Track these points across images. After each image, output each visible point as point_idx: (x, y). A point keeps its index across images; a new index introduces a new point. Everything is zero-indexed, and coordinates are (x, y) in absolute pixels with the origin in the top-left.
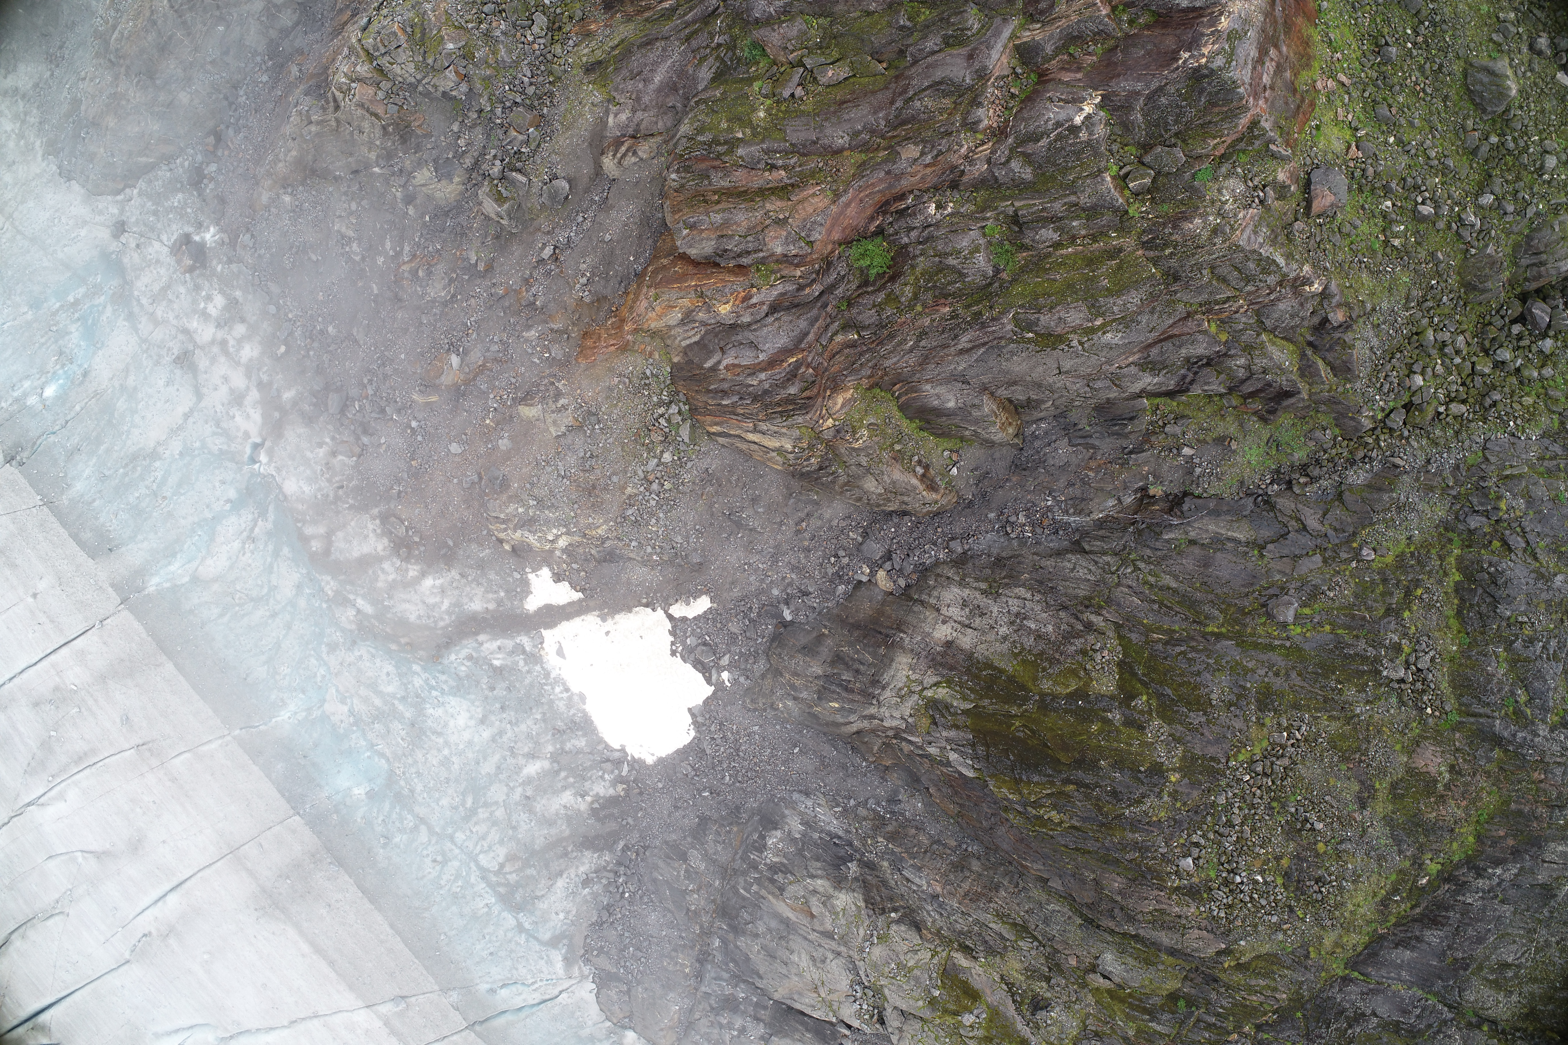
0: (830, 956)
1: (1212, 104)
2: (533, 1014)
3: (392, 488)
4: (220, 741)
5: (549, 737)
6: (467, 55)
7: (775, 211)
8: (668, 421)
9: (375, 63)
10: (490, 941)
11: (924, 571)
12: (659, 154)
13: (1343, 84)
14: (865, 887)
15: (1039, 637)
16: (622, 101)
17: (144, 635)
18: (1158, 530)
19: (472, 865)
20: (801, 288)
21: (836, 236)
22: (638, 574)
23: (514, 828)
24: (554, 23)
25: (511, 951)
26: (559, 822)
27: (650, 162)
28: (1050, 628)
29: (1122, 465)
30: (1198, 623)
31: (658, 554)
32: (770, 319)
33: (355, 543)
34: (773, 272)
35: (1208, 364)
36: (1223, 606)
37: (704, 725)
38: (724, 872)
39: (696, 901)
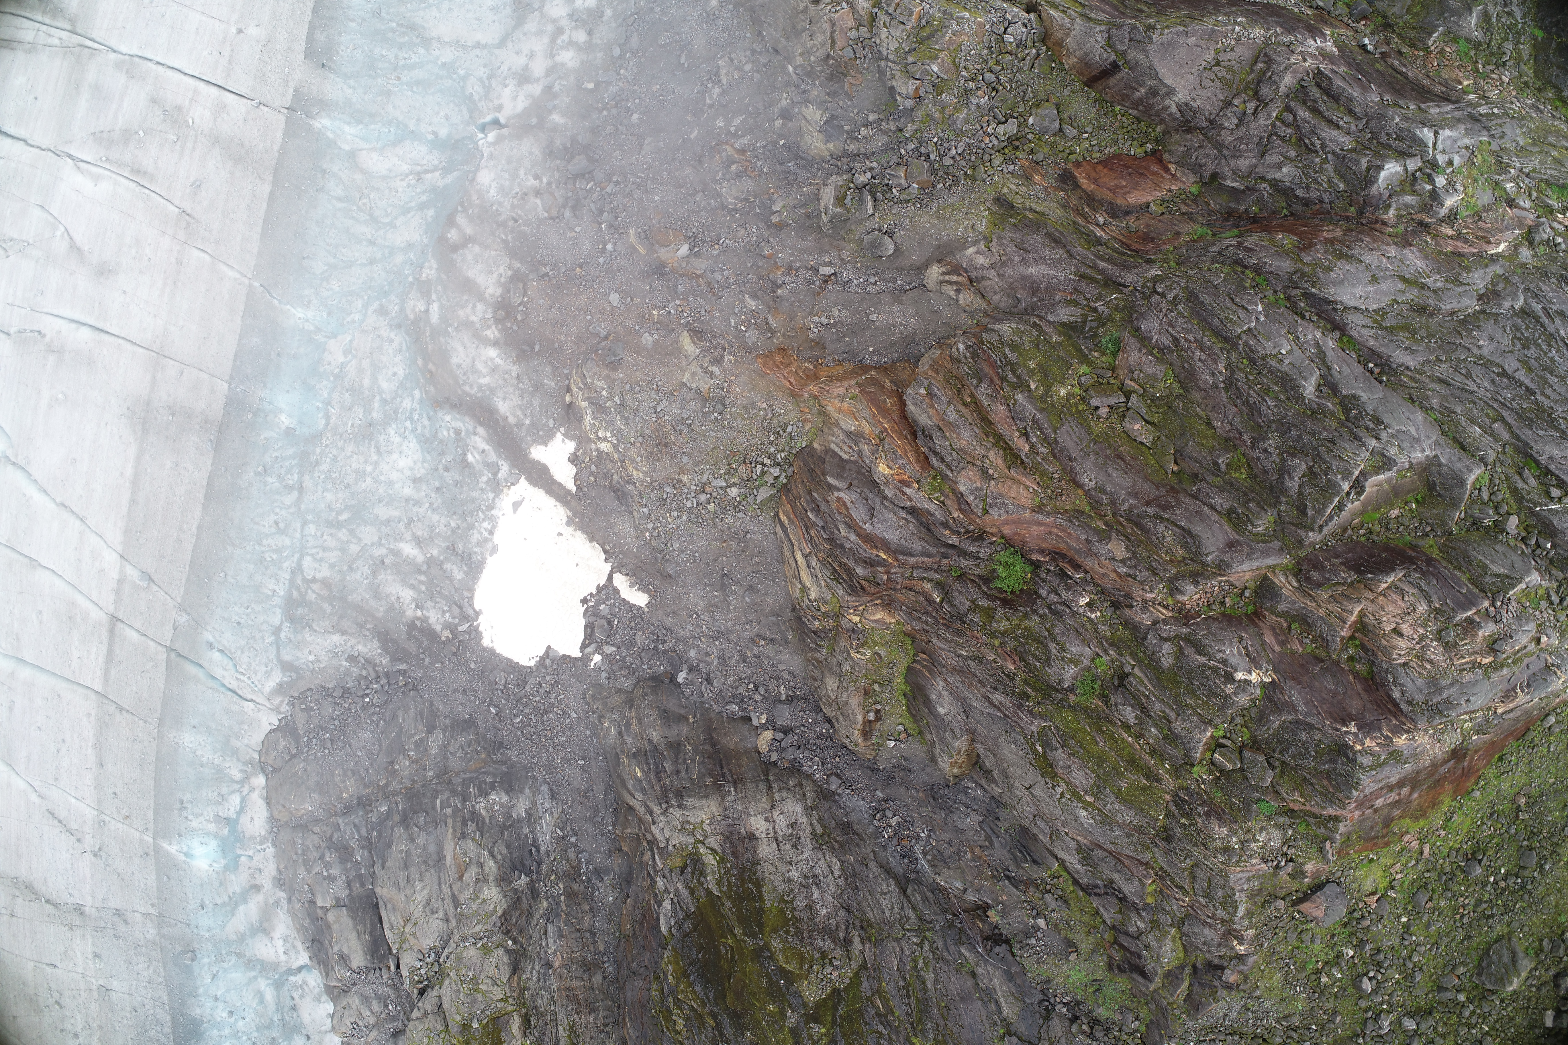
0: (441, 915)
1: (1328, 776)
2: (218, 691)
3: (545, 265)
4: (238, 276)
5: (443, 545)
6: (938, 87)
7: (991, 462)
8: (763, 473)
9: (876, 10)
11: (795, 769)
12: (971, 314)
13: (1422, 853)
14: (515, 903)
15: (810, 908)
16: (993, 250)
17: (276, 147)
18: (964, 939)
19: (297, 556)
20: (945, 525)
21: (1007, 531)
22: (625, 528)
23: (351, 569)
24: (1017, 139)
26: (383, 602)
27: (960, 311)
28: (824, 911)
29: (994, 876)
30: (913, 1027)
31: (651, 535)
32: (903, 514)
33: (479, 267)
34: (941, 491)
35: (1120, 900)
36: (940, 1038)
37: (546, 668)
38: (443, 773)
39: (404, 765)
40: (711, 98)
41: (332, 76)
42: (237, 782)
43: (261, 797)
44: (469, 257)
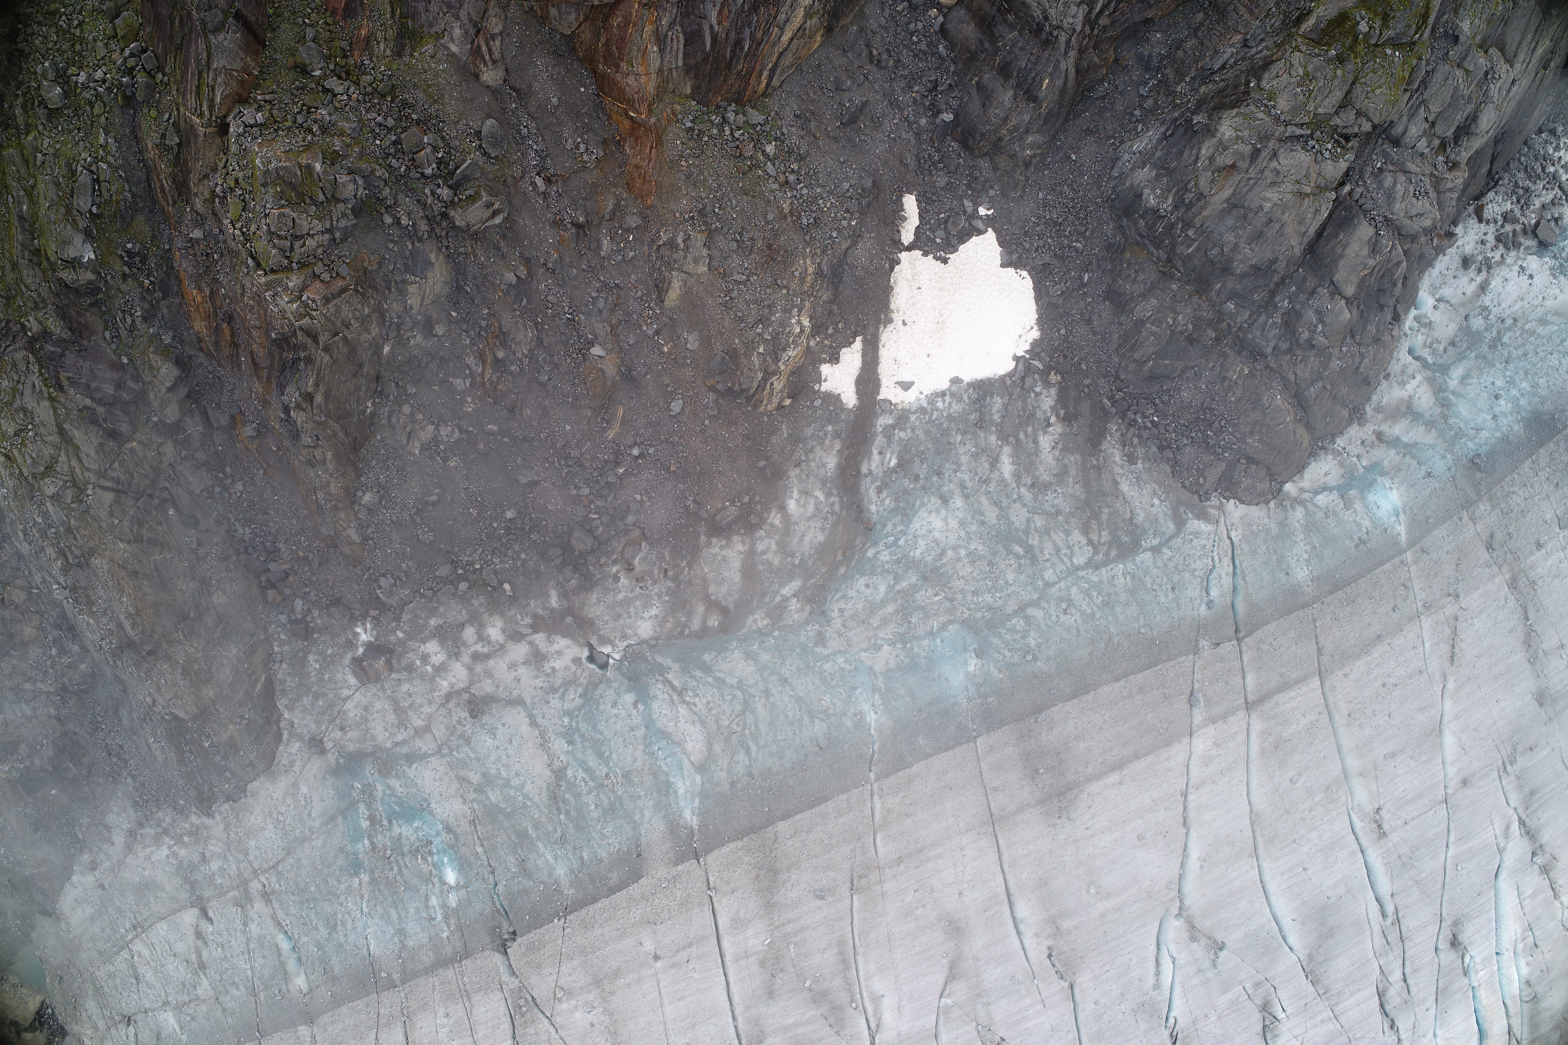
0: (1274, 164)
2: (1242, 572)
3: (687, 508)
4: (876, 797)
5: (982, 435)
6: (332, 158)
8: (739, 128)
10: (1160, 586)
12: (505, 8)
14: (1219, 109)
16: (443, 25)
17: (739, 844)
19: (1081, 573)
22: (863, 253)
25: (1176, 568)
26: (1066, 461)
31: (851, 220)
33: (726, 574)
37: (1020, 257)
38: (1167, 276)
39: (1183, 319)
40: (453, 432)
41: (643, 840)
42: (1306, 508)
43: (1302, 477)
44: (723, 590)
